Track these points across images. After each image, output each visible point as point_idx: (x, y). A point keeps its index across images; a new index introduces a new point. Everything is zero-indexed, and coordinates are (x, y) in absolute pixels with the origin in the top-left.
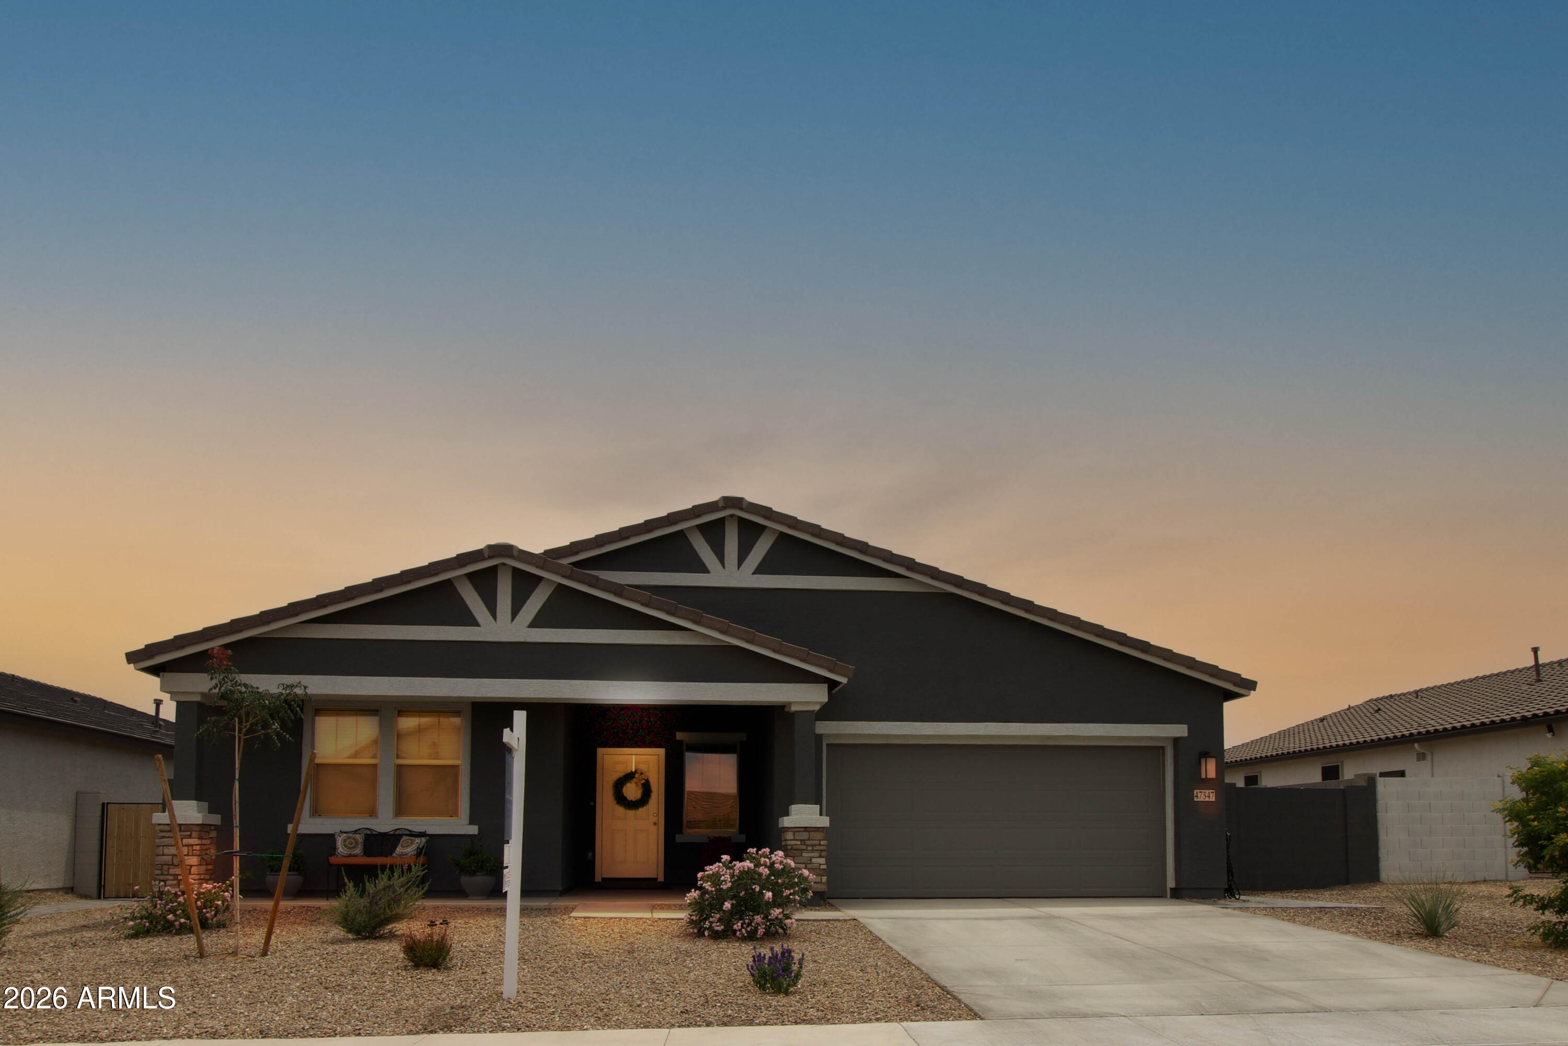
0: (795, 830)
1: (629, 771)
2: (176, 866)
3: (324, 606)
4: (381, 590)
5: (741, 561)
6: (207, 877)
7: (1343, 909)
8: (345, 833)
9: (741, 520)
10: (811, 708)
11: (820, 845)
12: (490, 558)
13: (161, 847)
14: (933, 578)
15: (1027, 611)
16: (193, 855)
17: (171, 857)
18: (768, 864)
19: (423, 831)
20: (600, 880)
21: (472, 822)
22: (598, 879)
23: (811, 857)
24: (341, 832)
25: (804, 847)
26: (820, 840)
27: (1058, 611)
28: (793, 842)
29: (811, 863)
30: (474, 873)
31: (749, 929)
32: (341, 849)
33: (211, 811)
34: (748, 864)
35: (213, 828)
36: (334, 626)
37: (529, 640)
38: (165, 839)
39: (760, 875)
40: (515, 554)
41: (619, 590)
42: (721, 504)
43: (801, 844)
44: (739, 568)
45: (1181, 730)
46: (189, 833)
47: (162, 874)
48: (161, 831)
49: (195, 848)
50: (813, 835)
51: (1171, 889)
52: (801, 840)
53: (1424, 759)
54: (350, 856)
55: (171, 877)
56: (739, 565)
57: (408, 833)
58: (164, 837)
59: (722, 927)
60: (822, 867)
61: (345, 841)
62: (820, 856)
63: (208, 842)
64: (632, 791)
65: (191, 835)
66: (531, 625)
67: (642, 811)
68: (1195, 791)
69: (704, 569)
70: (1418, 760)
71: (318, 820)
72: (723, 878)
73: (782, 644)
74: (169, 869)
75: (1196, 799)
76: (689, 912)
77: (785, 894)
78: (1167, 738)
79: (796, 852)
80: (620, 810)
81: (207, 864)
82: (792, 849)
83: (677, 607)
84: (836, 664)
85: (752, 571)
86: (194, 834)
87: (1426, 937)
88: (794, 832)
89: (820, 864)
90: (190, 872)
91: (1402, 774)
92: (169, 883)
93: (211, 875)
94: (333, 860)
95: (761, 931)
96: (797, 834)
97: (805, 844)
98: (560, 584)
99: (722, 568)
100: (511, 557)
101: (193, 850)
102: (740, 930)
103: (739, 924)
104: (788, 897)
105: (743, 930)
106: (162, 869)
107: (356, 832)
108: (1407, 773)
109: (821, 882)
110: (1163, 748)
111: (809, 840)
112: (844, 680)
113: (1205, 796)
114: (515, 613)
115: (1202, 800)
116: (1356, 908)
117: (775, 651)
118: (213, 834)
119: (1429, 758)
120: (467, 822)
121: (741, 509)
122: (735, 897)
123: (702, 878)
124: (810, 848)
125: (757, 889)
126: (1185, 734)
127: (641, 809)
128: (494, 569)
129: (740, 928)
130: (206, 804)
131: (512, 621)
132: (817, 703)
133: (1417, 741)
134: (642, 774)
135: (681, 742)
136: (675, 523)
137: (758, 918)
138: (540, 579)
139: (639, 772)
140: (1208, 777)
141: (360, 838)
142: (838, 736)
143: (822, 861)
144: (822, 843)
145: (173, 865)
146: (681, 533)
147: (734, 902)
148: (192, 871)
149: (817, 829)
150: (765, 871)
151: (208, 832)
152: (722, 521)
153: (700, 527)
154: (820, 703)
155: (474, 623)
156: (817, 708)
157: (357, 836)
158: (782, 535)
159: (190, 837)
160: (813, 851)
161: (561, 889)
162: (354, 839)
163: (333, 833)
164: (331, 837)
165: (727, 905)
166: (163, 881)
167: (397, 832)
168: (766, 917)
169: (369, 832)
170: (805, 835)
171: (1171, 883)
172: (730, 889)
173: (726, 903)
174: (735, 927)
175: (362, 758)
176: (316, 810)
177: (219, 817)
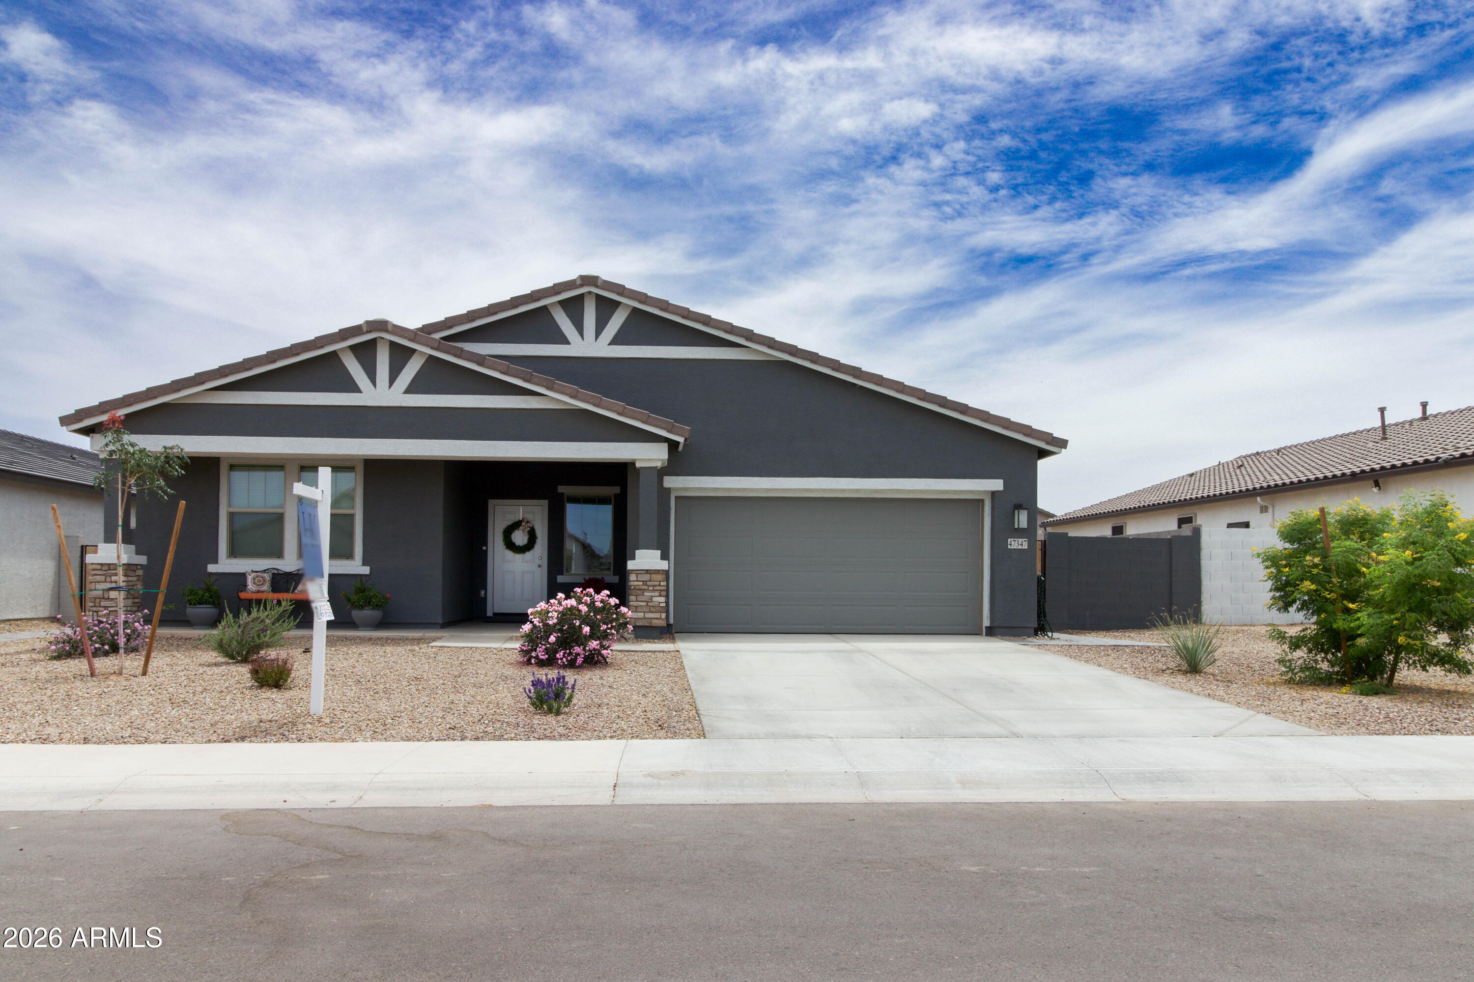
0: (638, 572)
1: (517, 520)
2: (106, 599)
3: (226, 376)
4: (274, 361)
5: (598, 333)
6: (134, 609)
7: (1136, 647)
8: (256, 572)
9: (598, 296)
10: (653, 464)
11: (660, 585)
12: (368, 332)
13: (94, 583)
14: (770, 347)
15: (855, 377)
16: (120, 590)
17: (102, 591)
18: (589, 602)
20: (492, 615)
21: (364, 564)
22: (489, 613)
23: (652, 597)
24: (252, 571)
25: (646, 587)
26: (660, 581)
27: (884, 376)
28: (636, 583)
29: (652, 601)
30: (362, 607)
31: (569, 658)
32: (251, 586)
33: (138, 552)
34: (572, 602)
35: (139, 567)
36: (236, 393)
37: (404, 405)
39: (580, 611)
40: (390, 328)
41: (480, 360)
42: (579, 282)
43: (643, 585)
44: (596, 339)
45: (997, 485)
46: (114, 571)
47: (95, 606)
48: (94, 570)
50: (654, 577)
51: (986, 627)
52: (643, 581)
53: (1266, 511)
54: (258, 592)
56: (597, 337)
58: (96, 575)
59: (547, 656)
60: (662, 605)
61: (254, 579)
62: (660, 596)
63: (135, 579)
64: (520, 538)
65: (116, 572)
66: (406, 392)
67: (528, 555)
68: (1009, 540)
69: (565, 341)
70: (1261, 512)
71: (234, 561)
72: (550, 615)
73: (625, 408)
74: (100, 601)
75: (1009, 547)
76: (521, 642)
77: (602, 628)
78: (985, 492)
79: (638, 591)
80: (509, 554)
81: (134, 598)
82: (635, 589)
83: (532, 375)
84: (673, 425)
85: (608, 342)
87: (1185, 672)
88: (637, 574)
89: (660, 603)
91: (1246, 525)
92: (100, 613)
93: (139, 607)
94: (243, 595)
95: (580, 660)
96: (639, 576)
97: (646, 585)
98: (431, 356)
99: (581, 339)
100: (387, 331)
101: (120, 585)
102: (561, 659)
103: (562, 654)
104: (605, 631)
105: (564, 659)
106: (94, 602)
107: (264, 571)
108: (1251, 524)
109: (660, 618)
110: (982, 501)
111: (650, 581)
112: (681, 440)
113: (1017, 544)
114: (392, 381)
115: (1015, 547)
116: (1148, 647)
117: (619, 414)
118: (140, 572)
119: (1270, 510)
120: (360, 563)
121: (597, 286)
122: (561, 630)
123: (532, 614)
124: (651, 588)
125: (577, 624)
126: (1001, 488)
127: (527, 553)
128: (373, 342)
129: (562, 656)
130: (133, 547)
131: (390, 387)
132: (658, 460)
133: (1260, 495)
134: (528, 522)
135: (563, 494)
136: (538, 300)
137: (577, 649)
138: (414, 351)
139: (525, 521)
140: (1020, 527)
141: (267, 576)
142: (686, 489)
143: (662, 600)
144: (662, 584)
145: (103, 598)
146: (545, 308)
147: (559, 635)
149: (657, 572)
150: (584, 608)
151: (134, 571)
152: (581, 297)
153: (562, 303)
154: (661, 460)
155: (356, 389)
157: (265, 575)
158: (635, 310)
159: (115, 574)
160: (654, 591)
161: (441, 622)
162: (262, 577)
163: (244, 572)
164: (243, 575)
165: (552, 639)
167: (301, 572)
168: (584, 649)
169: (276, 572)
170: (646, 577)
171: (986, 622)
172: (555, 625)
173: (552, 636)
174: (558, 656)
175: (271, 508)
176: (233, 553)
177: (145, 558)
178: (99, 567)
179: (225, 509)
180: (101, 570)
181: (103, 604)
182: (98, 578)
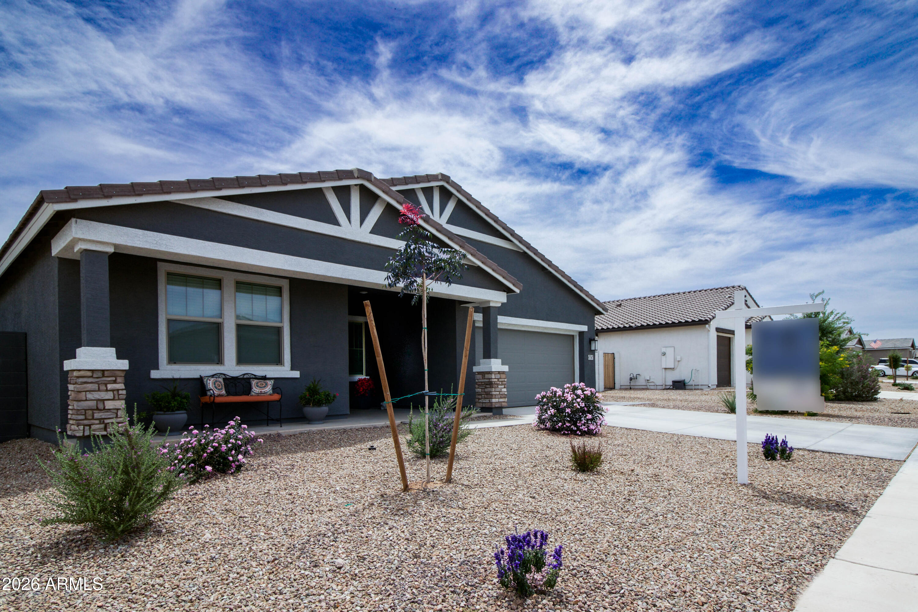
2: (101, 410)
11: (505, 381)
13: (84, 393)
16: (119, 399)
17: (95, 402)
19: (264, 375)
21: (292, 369)
23: (501, 388)
26: (505, 379)
29: (501, 391)
37: (371, 242)
38: (88, 385)
40: (373, 179)
42: (440, 177)
44: (440, 217)
45: (584, 328)
46: (114, 379)
47: (86, 419)
49: (120, 392)
50: (501, 375)
52: (497, 378)
54: (219, 396)
55: (97, 422)
57: (254, 377)
60: (505, 394)
62: (504, 388)
65: (116, 379)
66: (371, 232)
68: (588, 356)
71: (177, 367)
73: (497, 267)
74: (93, 413)
78: (576, 331)
79: (496, 385)
82: (493, 383)
84: (516, 282)
85: (446, 221)
86: (119, 380)
89: (505, 392)
90: (117, 415)
92: (93, 427)
94: (209, 399)
96: (495, 375)
97: (498, 381)
98: (392, 207)
101: (119, 395)
106: (85, 415)
109: (505, 402)
110: (573, 336)
111: (500, 378)
112: (518, 291)
114: (362, 221)
115: (590, 359)
117: (493, 270)
120: (290, 368)
121: (449, 183)
126: (587, 330)
130: (114, 351)
131: (361, 226)
132: (502, 303)
140: (593, 349)
143: (505, 390)
145: (97, 409)
148: (119, 414)
149: (503, 373)
152: (432, 188)
153: (423, 189)
155: (337, 223)
156: (499, 305)
159: (115, 382)
160: (502, 384)
161: (349, 413)
163: (202, 377)
166: (87, 425)
167: (245, 377)
175: (208, 317)
176: (173, 360)
177: (126, 362)
178: (89, 374)
179: (164, 315)
180: (92, 377)
181: (97, 415)
182: (89, 387)
